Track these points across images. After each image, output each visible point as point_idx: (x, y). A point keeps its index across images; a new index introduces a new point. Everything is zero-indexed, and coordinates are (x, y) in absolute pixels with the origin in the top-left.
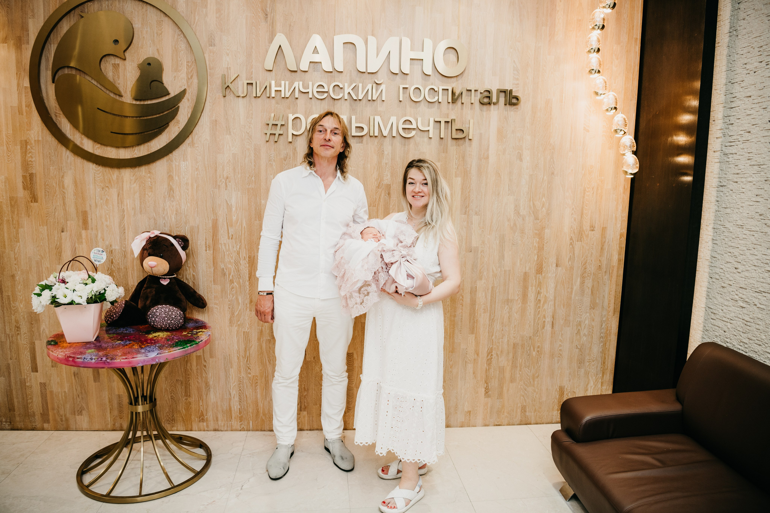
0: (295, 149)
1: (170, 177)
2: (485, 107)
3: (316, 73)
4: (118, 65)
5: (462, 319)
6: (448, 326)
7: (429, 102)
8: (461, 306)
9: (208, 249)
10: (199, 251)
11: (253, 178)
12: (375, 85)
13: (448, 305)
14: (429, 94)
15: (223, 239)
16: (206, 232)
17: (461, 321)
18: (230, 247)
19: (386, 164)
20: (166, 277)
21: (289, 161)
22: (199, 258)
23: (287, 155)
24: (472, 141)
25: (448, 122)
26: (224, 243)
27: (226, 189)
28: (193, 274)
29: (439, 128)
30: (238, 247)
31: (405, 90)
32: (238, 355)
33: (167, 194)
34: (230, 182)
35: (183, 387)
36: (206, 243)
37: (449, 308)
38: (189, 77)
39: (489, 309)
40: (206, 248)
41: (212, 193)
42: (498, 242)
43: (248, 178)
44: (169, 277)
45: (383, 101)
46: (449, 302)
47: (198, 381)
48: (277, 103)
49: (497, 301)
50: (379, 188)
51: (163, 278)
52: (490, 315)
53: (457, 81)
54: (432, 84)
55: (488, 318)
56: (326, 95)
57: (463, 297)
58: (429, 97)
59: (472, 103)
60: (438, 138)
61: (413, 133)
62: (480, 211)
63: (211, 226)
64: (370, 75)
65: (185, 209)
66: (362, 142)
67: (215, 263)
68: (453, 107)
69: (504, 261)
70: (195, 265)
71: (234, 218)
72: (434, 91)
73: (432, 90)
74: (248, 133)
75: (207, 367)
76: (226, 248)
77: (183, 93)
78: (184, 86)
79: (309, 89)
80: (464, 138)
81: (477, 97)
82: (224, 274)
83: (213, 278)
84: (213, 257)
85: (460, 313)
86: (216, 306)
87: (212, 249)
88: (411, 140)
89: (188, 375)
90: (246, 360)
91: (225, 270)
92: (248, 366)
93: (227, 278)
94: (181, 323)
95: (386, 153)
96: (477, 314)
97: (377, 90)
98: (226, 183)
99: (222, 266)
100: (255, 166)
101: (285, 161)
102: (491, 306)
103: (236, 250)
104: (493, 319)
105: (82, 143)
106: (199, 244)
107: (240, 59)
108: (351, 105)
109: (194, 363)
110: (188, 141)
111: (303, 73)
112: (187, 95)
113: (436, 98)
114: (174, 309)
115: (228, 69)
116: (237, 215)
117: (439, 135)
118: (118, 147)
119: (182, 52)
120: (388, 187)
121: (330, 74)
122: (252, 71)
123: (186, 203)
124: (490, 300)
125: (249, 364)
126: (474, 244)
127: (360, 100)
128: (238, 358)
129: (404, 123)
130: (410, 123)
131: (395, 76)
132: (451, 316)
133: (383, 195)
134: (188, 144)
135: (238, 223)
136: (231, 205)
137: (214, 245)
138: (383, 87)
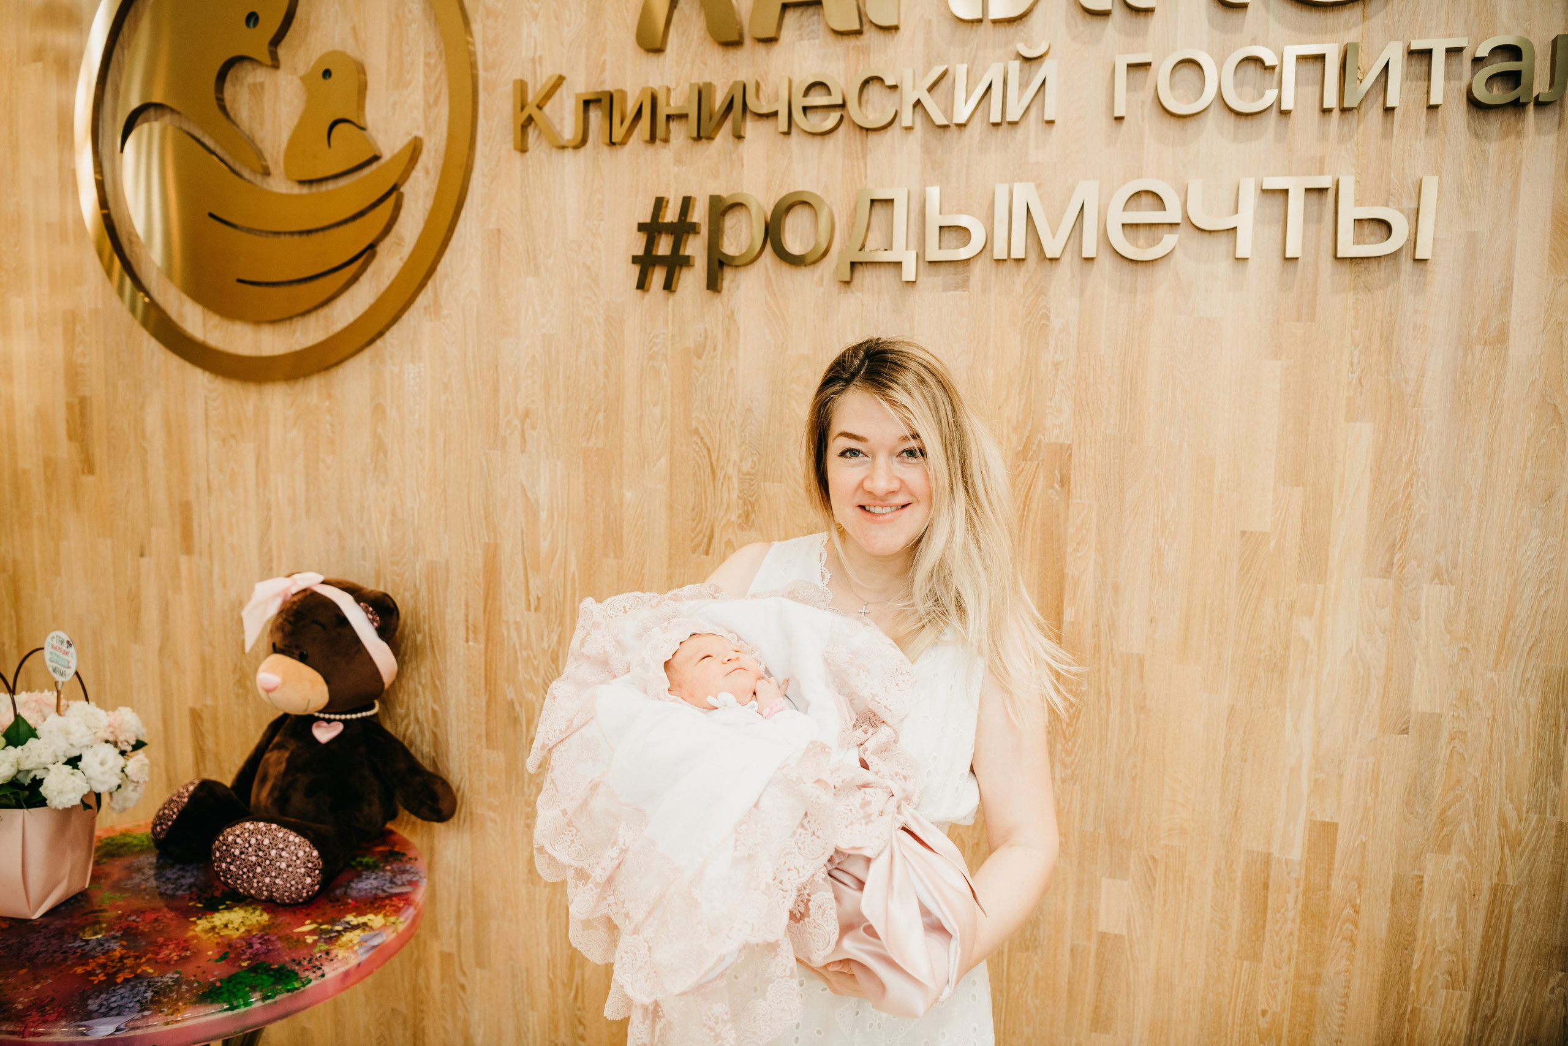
0: (731, 316)
1: (379, 411)
2: (1495, 124)
3: (805, 42)
4: (262, 85)
5: (1347, 995)
6: (1286, 1016)
7: (1238, 114)
8: (1346, 944)
9: (471, 635)
10: (448, 641)
11: (601, 417)
12: (1015, 66)
13: (1291, 934)
14: (1238, 84)
15: (513, 610)
16: (466, 583)
17: (1344, 1004)
18: (533, 635)
19: (1057, 365)
20: (332, 717)
21: (713, 358)
22: (449, 663)
23: (706, 337)
24: (1429, 266)
25: (1322, 191)
26: (516, 623)
27: (523, 451)
28: (433, 709)
29: (1282, 217)
30: (555, 637)
31: (1139, 74)
32: (551, 976)
33: (368, 460)
34: (533, 428)
35: (408, 1033)
36: (467, 616)
37: (1295, 946)
38: (431, 101)
39: (1472, 973)
40: (467, 634)
41: (484, 463)
42: (1534, 702)
43: (587, 414)
44: (343, 717)
45: (1051, 122)
46: (1294, 921)
47: (444, 1028)
48: (679, 161)
49: (1513, 947)
50: (1025, 459)
51: (324, 719)
52: (1476, 1001)
53: (1365, 18)
54: (1254, 42)
55: (1466, 1011)
56: (833, 118)
57: (1357, 912)
58: (1240, 96)
59: (1433, 108)
60: (1276, 262)
61: (1169, 240)
62: (1455, 565)
63: (481, 564)
64: (1002, 30)
65: (413, 508)
66: (964, 285)
67: (490, 682)
68: (1346, 129)
69: (1558, 784)
70: (438, 683)
71: (545, 545)
72: (1259, 71)
73: (1251, 68)
74: (589, 268)
75: (468, 991)
76: (519, 636)
77: (414, 150)
78: (418, 129)
79: (777, 100)
80: (1395, 255)
81: (1460, 78)
82: (516, 720)
83: (484, 726)
84: (486, 662)
85: (1338, 973)
86: (492, 814)
87: (482, 637)
88: (1161, 273)
89: (421, 1003)
90: (573, 994)
91: (518, 708)
92: (579, 1013)
93: (522, 731)
94: (309, 888)
95: (1056, 323)
96: (1418, 988)
97: (1024, 85)
98: (523, 431)
99: (510, 694)
100: (606, 376)
101: (699, 357)
102: (1484, 963)
103: (549, 647)
104: (1487, 1019)
105: (181, 315)
106: (448, 617)
107: (568, 25)
108: (927, 150)
109: (436, 973)
110: (424, 299)
111: (761, 49)
112: (423, 158)
113: (1270, 96)
114: (291, 838)
115: (537, 61)
116: (553, 536)
117: (1279, 247)
118: (258, 321)
119: (415, 26)
120: (1063, 455)
121: (852, 42)
122: (605, 61)
123: (418, 490)
124: (1479, 940)
125: (579, 1009)
126: (1421, 702)
127: (961, 126)
128: (551, 985)
129: (1132, 203)
130: (1158, 202)
131: (1097, 23)
132: (1298, 976)
133: (1040, 484)
134: (425, 308)
135: (556, 562)
136: (537, 501)
137: (489, 625)
138: (1047, 69)
